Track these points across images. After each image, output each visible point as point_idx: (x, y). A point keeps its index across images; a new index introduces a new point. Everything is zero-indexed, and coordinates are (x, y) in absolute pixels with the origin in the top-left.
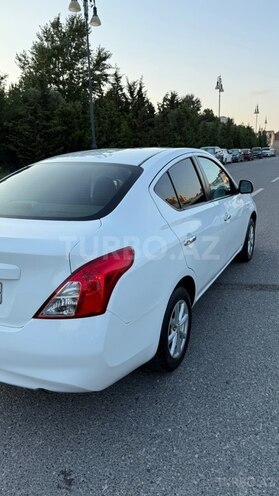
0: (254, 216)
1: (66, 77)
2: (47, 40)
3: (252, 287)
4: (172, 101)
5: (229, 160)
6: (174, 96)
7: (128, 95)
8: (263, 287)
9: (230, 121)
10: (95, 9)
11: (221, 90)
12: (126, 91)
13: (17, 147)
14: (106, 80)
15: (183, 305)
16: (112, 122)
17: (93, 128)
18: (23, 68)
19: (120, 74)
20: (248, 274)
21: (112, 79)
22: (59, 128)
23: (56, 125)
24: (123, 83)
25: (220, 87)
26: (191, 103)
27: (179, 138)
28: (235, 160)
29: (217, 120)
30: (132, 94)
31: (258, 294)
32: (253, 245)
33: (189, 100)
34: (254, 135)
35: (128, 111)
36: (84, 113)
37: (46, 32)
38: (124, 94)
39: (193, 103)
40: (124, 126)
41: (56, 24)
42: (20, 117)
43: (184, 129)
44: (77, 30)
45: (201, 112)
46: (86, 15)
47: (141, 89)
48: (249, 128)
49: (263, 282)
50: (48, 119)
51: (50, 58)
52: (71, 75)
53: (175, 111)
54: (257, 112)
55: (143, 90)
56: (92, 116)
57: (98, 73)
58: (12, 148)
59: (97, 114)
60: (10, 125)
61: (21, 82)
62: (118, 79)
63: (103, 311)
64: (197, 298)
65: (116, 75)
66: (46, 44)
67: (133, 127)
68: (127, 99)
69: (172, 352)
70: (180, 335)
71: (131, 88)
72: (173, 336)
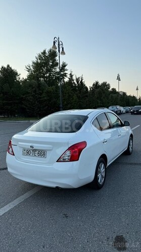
0: (131, 135)
1: (48, 75)
2: (40, 59)
3: (131, 164)
4: (96, 85)
5: (124, 112)
6: (97, 83)
7: (76, 83)
8: (135, 164)
9: (124, 94)
10: (63, 48)
11: (119, 80)
12: (75, 81)
13: (27, 106)
14: (66, 76)
15: (103, 165)
16: (70, 95)
17: (61, 98)
18: (28, 71)
19: (73, 74)
20: (130, 159)
21: (68, 76)
22: (46, 98)
23: (44, 97)
24: (74, 78)
25: (119, 79)
26: (105, 86)
27: (99, 102)
28: (127, 112)
29: (118, 93)
30: (78, 82)
31: (133, 166)
32: (132, 148)
33: (104, 84)
34: (136, 100)
35: (76, 90)
36: (56, 91)
37: (40, 56)
38: (74, 83)
39: (106, 86)
40: (75, 97)
41: (44, 53)
42: (28, 93)
43: (102, 98)
44: (52, 55)
45: (110, 89)
46: (59, 51)
47: (82, 80)
48: (134, 97)
49: (136, 162)
50: (41, 94)
51: (41, 67)
52: (50, 74)
53: (98, 90)
54: (137, 89)
55: (83, 81)
56: (61, 93)
57: (62, 73)
58: (25, 107)
59: (62, 92)
60: (24, 97)
61: (28, 78)
62: (71, 76)
63: (78, 160)
64: (108, 165)
65: (71, 74)
66: (39, 61)
67: (79, 97)
68: (75, 85)
69: (99, 181)
70: (102, 176)
71: (77, 80)
72: (99, 176)
